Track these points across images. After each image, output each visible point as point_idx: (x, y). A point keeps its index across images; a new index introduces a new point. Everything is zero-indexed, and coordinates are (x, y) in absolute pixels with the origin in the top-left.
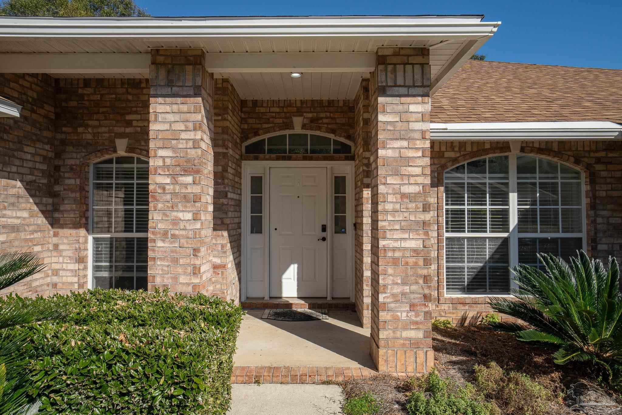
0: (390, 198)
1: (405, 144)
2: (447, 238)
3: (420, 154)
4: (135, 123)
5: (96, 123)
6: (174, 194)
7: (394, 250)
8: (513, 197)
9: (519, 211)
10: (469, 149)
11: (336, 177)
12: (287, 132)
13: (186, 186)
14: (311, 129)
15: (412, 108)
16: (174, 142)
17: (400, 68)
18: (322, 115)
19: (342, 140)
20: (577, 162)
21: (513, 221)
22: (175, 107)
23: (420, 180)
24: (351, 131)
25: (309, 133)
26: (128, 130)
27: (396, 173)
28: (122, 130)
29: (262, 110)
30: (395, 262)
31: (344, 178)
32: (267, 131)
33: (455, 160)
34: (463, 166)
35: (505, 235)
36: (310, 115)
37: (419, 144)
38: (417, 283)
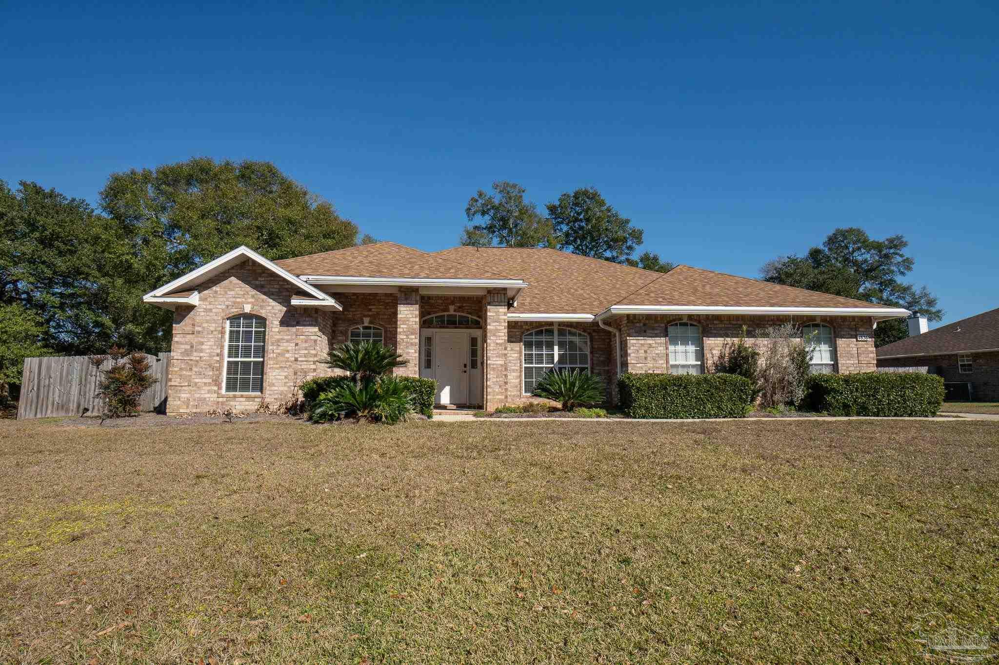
0: (492, 345)
1: (498, 324)
2: (525, 367)
3: (503, 328)
4: (373, 310)
5: (354, 310)
6: (407, 342)
7: (493, 364)
8: (556, 348)
9: (559, 354)
10: (534, 325)
11: (472, 338)
12: (446, 313)
13: (412, 339)
14: (459, 312)
15: (501, 310)
16: (407, 322)
17: (496, 295)
18: (464, 305)
19: (475, 318)
20: (584, 331)
21: (556, 359)
22: (408, 308)
23: (503, 338)
24: (480, 313)
25: (458, 314)
26: (370, 313)
27: (494, 335)
28: (366, 313)
29: (433, 302)
30: (494, 369)
31: (476, 338)
32: (435, 312)
33: (528, 330)
34: (532, 333)
35: (552, 365)
36: (458, 305)
37: (503, 324)
38: (502, 377)
